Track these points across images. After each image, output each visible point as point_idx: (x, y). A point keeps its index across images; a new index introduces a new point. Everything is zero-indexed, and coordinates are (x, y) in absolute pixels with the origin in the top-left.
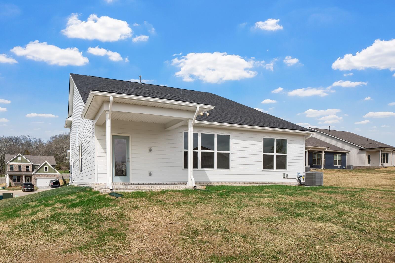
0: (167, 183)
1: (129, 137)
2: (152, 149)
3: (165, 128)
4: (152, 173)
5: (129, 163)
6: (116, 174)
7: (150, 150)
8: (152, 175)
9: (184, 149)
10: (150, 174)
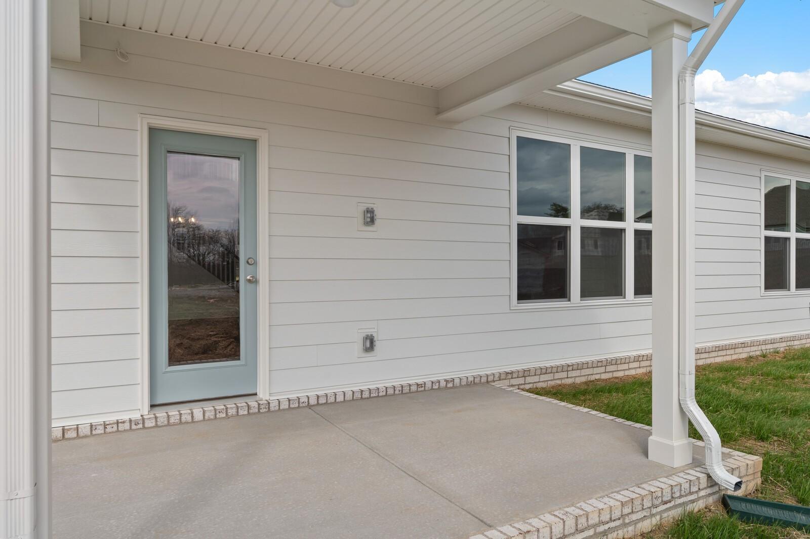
0: (447, 381)
1: (254, 142)
2: (378, 214)
3: (439, 111)
4: (375, 339)
5: (252, 286)
6: (174, 359)
7: (370, 218)
8: (377, 344)
9: (519, 214)
10: (370, 344)
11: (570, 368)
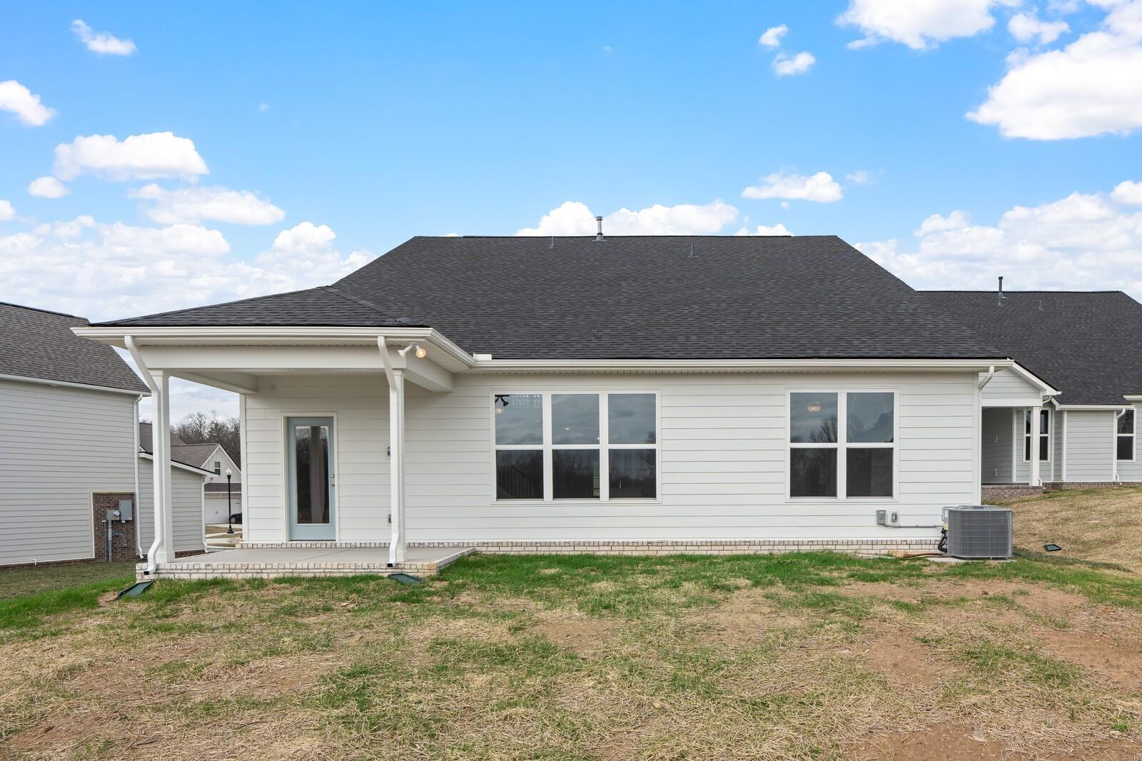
11: (539, 545)
